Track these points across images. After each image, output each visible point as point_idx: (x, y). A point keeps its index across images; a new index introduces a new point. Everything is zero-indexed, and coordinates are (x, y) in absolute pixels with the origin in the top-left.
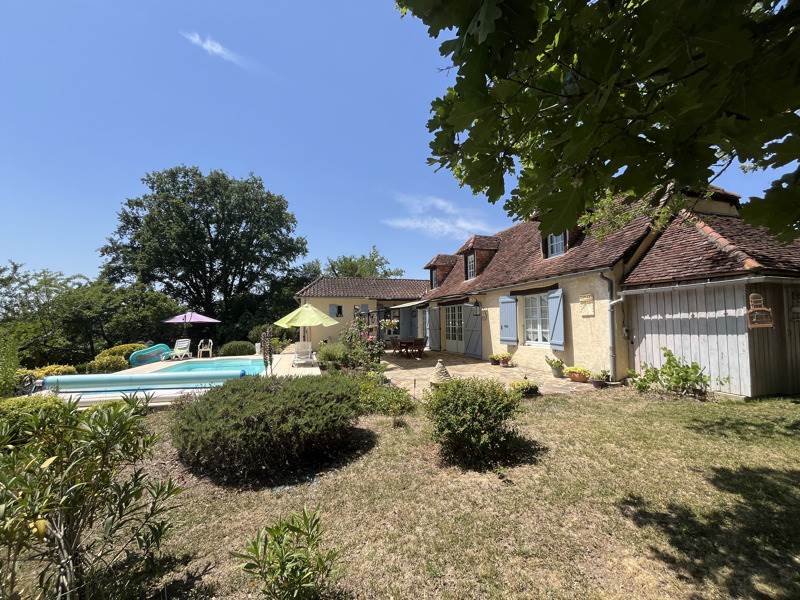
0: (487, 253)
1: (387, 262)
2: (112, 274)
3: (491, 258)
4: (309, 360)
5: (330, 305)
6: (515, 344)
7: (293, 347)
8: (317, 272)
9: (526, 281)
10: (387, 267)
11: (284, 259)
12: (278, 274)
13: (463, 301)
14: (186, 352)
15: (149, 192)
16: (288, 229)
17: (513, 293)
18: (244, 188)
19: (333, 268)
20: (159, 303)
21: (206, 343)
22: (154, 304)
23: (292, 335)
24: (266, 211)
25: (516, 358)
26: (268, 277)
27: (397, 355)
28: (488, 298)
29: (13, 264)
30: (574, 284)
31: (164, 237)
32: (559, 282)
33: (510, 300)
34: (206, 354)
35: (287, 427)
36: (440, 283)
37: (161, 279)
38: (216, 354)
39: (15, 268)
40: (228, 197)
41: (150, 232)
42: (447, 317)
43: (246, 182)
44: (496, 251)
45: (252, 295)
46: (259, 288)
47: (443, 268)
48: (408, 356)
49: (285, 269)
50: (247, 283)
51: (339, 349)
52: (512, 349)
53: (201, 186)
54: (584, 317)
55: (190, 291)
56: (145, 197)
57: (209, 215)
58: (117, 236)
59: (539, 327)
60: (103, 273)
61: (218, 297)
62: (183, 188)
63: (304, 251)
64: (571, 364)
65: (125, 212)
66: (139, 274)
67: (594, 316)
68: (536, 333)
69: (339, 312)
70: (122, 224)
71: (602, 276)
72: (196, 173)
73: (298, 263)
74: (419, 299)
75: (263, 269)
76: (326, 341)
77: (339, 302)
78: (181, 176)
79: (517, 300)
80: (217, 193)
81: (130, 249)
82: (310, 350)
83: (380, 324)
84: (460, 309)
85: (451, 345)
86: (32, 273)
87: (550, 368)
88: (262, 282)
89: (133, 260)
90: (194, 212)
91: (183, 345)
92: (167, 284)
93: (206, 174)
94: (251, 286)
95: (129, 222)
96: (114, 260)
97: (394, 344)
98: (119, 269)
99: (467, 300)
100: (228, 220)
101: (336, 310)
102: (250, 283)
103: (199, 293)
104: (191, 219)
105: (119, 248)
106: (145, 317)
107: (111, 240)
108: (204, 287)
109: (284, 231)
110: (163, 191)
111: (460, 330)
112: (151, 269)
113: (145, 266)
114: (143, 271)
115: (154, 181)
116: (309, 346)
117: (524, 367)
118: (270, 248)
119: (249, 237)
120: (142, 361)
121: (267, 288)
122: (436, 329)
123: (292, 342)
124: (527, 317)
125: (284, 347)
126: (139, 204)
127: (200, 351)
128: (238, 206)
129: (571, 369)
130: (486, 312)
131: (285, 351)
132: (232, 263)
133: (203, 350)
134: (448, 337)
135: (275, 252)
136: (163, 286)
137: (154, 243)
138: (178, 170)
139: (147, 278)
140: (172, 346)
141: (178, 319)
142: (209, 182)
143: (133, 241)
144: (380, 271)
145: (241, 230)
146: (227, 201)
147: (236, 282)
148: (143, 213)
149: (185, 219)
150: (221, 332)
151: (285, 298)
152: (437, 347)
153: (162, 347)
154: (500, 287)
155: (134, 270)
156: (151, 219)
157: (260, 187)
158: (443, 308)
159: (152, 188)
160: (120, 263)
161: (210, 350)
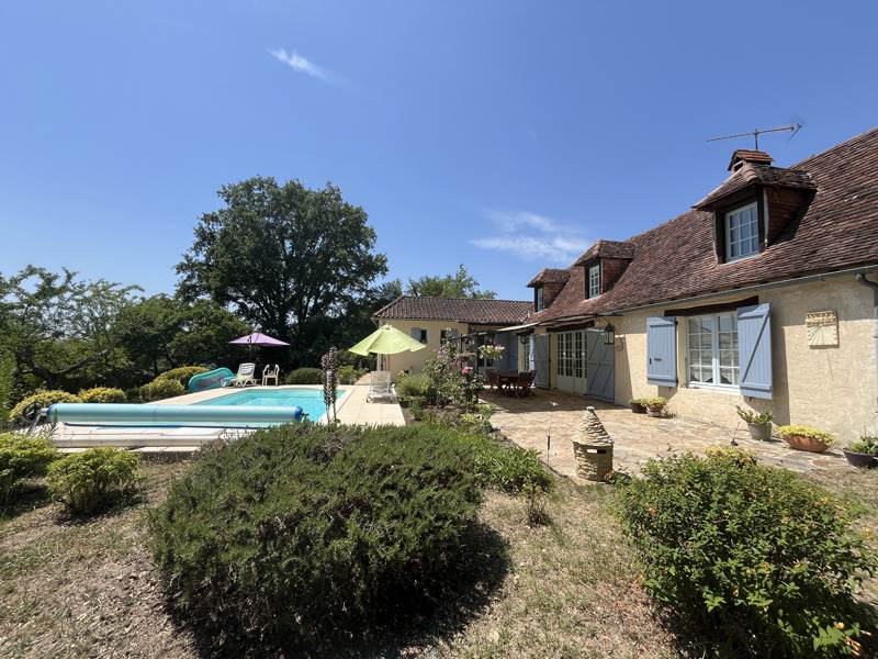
0: (618, 263)
1: (476, 284)
2: (187, 291)
3: (623, 270)
4: (387, 394)
5: (413, 329)
6: (674, 385)
7: (368, 378)
8: (397, 293)
9: (694, 295)
10: (476, 289)
11: (362, 279)
12: (356, 295)
13: (585, 326)
14: (249, 378)
15: (226, 206)
16: (367, 245)
17: (668, 314)
18: (321, 200)
19: (415, 290)
20: (224, 322)
21: (272, 368)
22: (219, 323)
23: (369, 363)
24: (344, 224)
25: (673, 405)
26: (346, 298)
27: (495, 392)
28: (626, 321)
29: (67, 272)
30: (792, 297)
31: (238, 253)
32: (761, 294)
33: (663, 322)
34: (271, 382)
35: (343, 546)
36: (548, 304)
37: (235, 300)
38: (282, 381)
39: (69, 277)
40: (304, 210)
41: (224, 249)
42: (560, 346)
43: (323, 193)
44: (630, 260)
45: (328, 317)
46: (335, 310)
47: (551, 285)
48: (510, 394)
49: (363, 290)
50: (322, 305)
51: (424, 382)
52: (668, 391)
53: (276, 196)
54: (812, 347)
55: (263, 312)
56: (221, 212)
57: (284, 230)
58: (194, 253)
59: (715, 361)
60: (179, 291)
61: (292, 319)
62: (258, 200)
63: (384, 270)
64: (785, 421)
65: (201, 227)
66: (213, 292)
67: (837, 346)
68: (711, 371)
69: (423, 337)
70: (197, 240)
71: (864, 280)
72: (271, 183)
73: (378, 282)
74: (521, 324)
75: (340, 289)
76: (407, 372)
77: (423, 325)
78: (256, 187)
79: (676, 323)
80: (293, 206)
81: (205, 268)
82: (388, 381)
83: (479, 352)
84: (579, 336)
85: (564, 382)
86: (87, 284)
87: (744, 424)
88: (338, 304)
89: (207, 278)
90: (269, 226)
91: (247, 369)
92: (242, 305)
93: (281, 184)
94: (327, 309)
95: (205, 237)
96: (190, 278)
97: (491, 379)
98: (194, 287)
99: (592, 324)
100: (304, 236)
101: (419, 334)
102: (325, 304)
103: (273, 314)
104: (265, 234)
105: (194, 265)
106: (209, 337)
107: (187, 257)
108: (278, 309)
109: (363, 247)
110: (238, 204)
111: (579, 363)
112: (225, 287)
113: (219, 284)
114: (216, 289)
115: (230, 194)
116: (387, 376)
117: (688, 419)
118: (347, 266)
119: (326, 253)
120: (203, 386)
121: (344, 311)
122: (544, 360)
123: (369, 372)
124: (691, 347)
125: (358, 376)
126: (214, 218)
127: (265, 377)
128: (314, 218)
129: (786, 429)
130: (623, 341)
131: (359, 382)
132: (307, 283)
133: (268, 376)
134: (560, 372)
135: (353, 272)
136: (237, 307)
137: (228, 260)
138: (254, 182)
139: (222, 298)
140: (235, 370)
141: (244, 340)
142: (284, 193)
143: (208, 259)
144: (468, 293)
145: (318, 246)
146: (303, 214)
147: (311, 304)
148: (217, 228)
149: (259, 234)
150: (293, 358)
151: (362, 322)
152: (544, 384)
153: (224, 371)
154: (648, 305)
155: (208, 289)
156: (225, 234)
157: (338, 198)
158: (554, 335)
159: (227, 201)
160: (194, 281)
161: (275, 376)
